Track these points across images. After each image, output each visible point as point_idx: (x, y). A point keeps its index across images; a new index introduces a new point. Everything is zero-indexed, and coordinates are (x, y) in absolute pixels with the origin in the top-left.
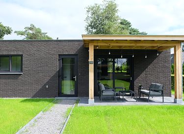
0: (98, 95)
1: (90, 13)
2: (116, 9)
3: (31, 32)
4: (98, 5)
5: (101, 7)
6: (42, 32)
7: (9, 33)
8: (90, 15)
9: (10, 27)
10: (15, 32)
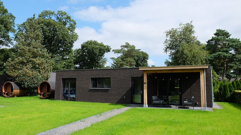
0: (150, 104)
1: (169, 36)
2: (193, 30)
3: (126, 49)
4: (175, 29)
5: (178, 30)
6: (136, 49)
7: (109, 51)
8: (168, 38)
9: (109, 46)
10: (113, 51)
